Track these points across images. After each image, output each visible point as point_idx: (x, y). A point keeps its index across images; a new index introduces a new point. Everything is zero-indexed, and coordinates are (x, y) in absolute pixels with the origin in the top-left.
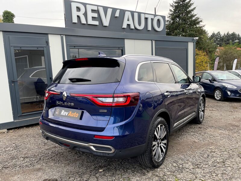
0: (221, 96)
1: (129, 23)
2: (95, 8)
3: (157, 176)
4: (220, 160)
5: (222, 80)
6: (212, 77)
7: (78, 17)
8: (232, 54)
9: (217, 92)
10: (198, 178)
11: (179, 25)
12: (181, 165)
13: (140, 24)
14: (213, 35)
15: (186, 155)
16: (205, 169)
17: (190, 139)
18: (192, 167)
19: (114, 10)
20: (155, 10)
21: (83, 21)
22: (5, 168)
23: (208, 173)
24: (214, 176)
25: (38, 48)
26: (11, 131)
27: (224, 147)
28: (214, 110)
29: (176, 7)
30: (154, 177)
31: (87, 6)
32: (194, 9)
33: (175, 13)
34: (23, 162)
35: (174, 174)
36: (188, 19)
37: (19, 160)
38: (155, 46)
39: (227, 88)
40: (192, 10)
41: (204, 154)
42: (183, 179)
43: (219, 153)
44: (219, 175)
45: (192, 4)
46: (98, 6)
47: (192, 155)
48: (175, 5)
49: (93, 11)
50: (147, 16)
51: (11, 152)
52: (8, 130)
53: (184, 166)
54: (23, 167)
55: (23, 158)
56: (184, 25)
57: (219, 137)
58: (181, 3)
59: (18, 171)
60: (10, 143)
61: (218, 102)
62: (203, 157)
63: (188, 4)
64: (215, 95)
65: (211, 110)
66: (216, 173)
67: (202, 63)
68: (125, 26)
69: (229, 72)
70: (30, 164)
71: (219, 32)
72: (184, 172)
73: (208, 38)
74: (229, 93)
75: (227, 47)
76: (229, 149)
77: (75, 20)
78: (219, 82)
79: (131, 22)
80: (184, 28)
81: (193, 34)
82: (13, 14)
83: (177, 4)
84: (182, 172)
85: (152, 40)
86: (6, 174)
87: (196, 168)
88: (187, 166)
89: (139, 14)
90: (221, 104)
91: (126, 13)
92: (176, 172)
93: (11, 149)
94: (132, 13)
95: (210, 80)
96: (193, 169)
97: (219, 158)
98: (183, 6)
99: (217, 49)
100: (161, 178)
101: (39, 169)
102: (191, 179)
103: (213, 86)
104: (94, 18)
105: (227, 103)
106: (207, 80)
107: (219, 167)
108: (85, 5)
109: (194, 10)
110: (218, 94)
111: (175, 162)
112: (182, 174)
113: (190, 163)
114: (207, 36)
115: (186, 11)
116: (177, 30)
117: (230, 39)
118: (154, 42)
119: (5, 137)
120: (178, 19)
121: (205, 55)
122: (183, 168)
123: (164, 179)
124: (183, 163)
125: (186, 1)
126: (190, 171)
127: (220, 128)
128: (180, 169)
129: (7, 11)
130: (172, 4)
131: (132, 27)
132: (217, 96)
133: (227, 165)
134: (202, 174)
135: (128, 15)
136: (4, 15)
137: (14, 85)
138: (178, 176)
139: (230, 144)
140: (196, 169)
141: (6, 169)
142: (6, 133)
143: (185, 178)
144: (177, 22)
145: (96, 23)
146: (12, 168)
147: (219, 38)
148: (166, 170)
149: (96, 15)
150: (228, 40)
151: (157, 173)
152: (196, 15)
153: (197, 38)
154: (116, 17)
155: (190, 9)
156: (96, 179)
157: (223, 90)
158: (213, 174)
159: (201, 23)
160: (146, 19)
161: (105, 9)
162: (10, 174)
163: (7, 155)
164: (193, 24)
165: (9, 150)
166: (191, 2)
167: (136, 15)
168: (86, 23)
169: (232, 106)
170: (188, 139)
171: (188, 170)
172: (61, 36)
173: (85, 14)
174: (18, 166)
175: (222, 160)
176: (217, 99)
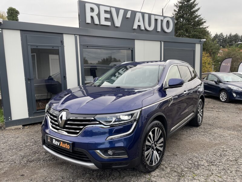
0: (226, 97)
1: (139, 24)
2: (108, 9)
3: (175, 171)
4: (232, 158)
5: (227, 82)
6: (217, 79)
7: (92, 17)
8: (235, 55)
9: (222, 93)
10: (214, 174)
11: (183, 26)
12: (197, 163)
13: (150, 25)
14: (216, 36)
15: (200, 153)
16: (219, 166)
17: (201, 138)
18: (207, 164)
19: (126, 11)
20: (163, 11)
21: (97, 22)
22: (29, 161)
23: (222, 170)
24: (229, 173)
25: (53, 47)
26: (26, 127)
27: (235, 147)
28: (221, 112)
29: (181, 8)
30: (173, 172)
31: (101, 7)
32: (198, 9)
33: (178, 13)
34: (46, 156)
35: (191, 170)
36: (192, 20)
37: (42, 154)
38: (164, 47)
39: (232, 90)
40: (197, 11)
41: (216, 153)
42: (200, 175)
43: (231, 152)
44: (234, 172)
45: (197, 4)
46: (110, 7)
47: (206, 153)
48: (179, 4)
49: (106, 12)
50: (157, 17)
51: (32, 147)
52: (23, 126)
53: (199, 163)
54: (47, 161)
55: (45, 153)
56: (188, 26)
57: (229, 137)
58: (186, 3)
59: (43, 164)
60: (28, 138)
61: (223, 104)
62: (216, 155)
63: (192, 4)
64: (221, 97)
65: (217, 111)
66: (230, 170)
67: (205, 64)
68: (135, 27)
69: (234, 74)
70: (53, 159)
71: (222, 33)
72: (200, 168)
73: (211, 39)
74: (234, 95)
75: (230, 49)
76: (240, 149)
77: (89, 20)
78: (224, 84)
79: (141, 24)
80: (188, 28)
81: (197, 35)
82: (17, 11)
83: (181, 5)
84: (198, 169)
85: (160, 41)
86: (32, 167)
87: (211, 165)
88: (202, 163)
89: (150, 15)
90: (227, 105)
91: (137, 14)
92: (193, 168)
93: (31, 144)
94: (143, 14)
95: (215, 82)
96: (208, 166)
97: (231, 157)
98: (187, 6)
99: (220, 50)
100: (180, 174)
101: (62, 163)
102: (207, 175)
103: (219, 87)
104: (106, 19)
105: (232, 105)
106: (213, 81)
107: (233, 165)
108: (98, 5)
109: (199, 11)
110: (223, 96)
111: (190, 160)
112: (198, 170)
113: (204, 161)
114: (210, 37)
115: (190, 11)
116: (181, 30)
117: (233, 40)
118: (163, 43)
119: (22, 133)
120: (182, 20)
121: (208, 56)
122: (198, 165)
123: (183, 175)
124: (198, 161)
125: (191, 2)
126: (206, 168)
127: (229, 129)
128: (196, 166)
129: (12, 8)
130: (176, 4)
131: (143, 28)
132: (222, 98)
133: (239, 163)
134: (217, 171)
135: (139, 16)
136: (9, 12)
137: (30, 82)
138: (195, 172)
139: (240, 144)
140: (211, 167)
141: (31, 162)
142: (22, 129)
143: (202, 174)
144: (181, 22)
145: (109, 23)
146: (36, 162)
147: (222, 39)
148: (182, 167)
149: (108, 16)
150: (231, 41)
151: (175, 169)
152: (200, 16)
153: (205, 40)
154: (128, 18)
155: (194, 9)
156: (118, 173)
157: (229, 92)
158: (227, 171)
159: (204, 24)
160: (156, 20)
161: (118, 10)
162: (35, 167)
163: (28, 150)
164: (196, 25)
165: (29, 145)
166: (196, 3)
167: (146, 17)
168: (99, 23)
169: (238, 108)
170: (199, 139)
171: (203, 167)
172: (75, 36)
173: (99, 15)
174: (42, 160)
175: (235, 159)
176: (222, 100)
